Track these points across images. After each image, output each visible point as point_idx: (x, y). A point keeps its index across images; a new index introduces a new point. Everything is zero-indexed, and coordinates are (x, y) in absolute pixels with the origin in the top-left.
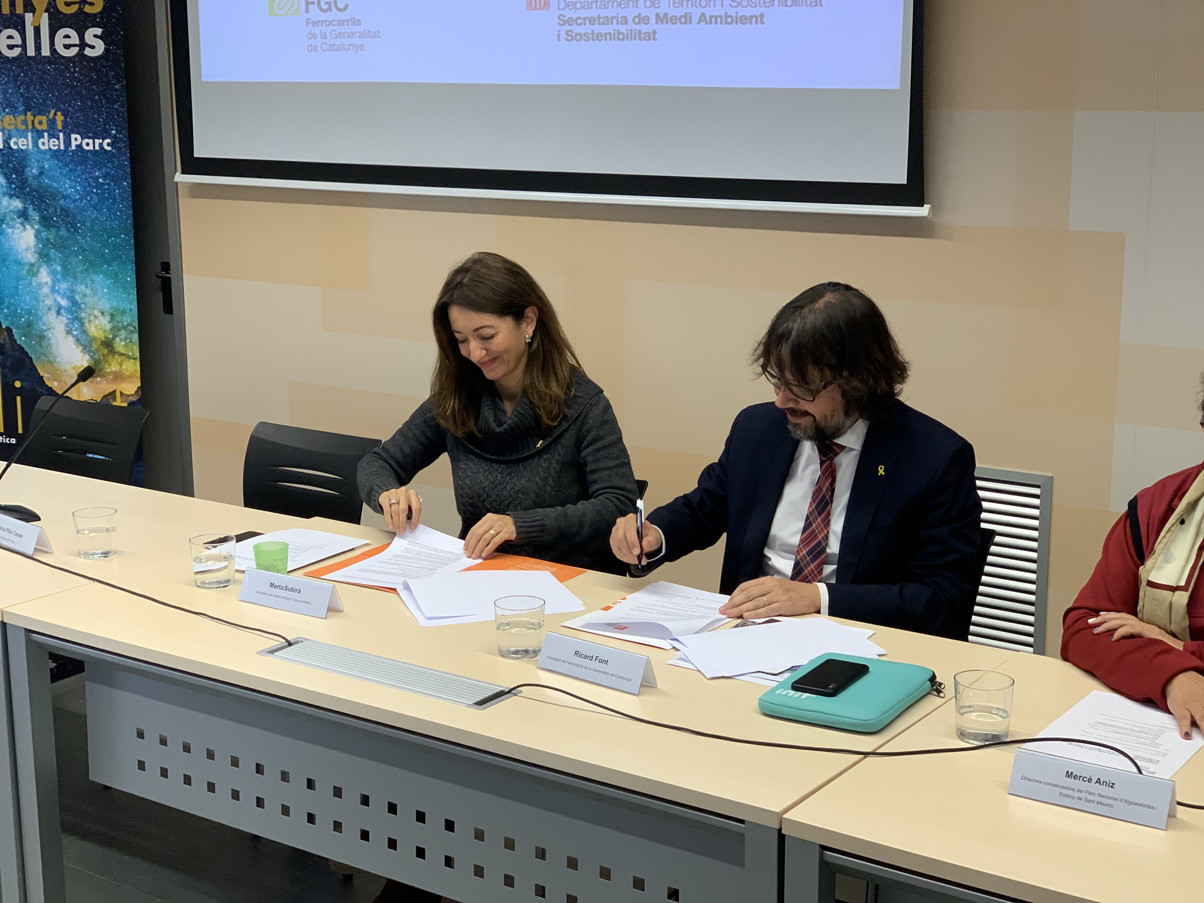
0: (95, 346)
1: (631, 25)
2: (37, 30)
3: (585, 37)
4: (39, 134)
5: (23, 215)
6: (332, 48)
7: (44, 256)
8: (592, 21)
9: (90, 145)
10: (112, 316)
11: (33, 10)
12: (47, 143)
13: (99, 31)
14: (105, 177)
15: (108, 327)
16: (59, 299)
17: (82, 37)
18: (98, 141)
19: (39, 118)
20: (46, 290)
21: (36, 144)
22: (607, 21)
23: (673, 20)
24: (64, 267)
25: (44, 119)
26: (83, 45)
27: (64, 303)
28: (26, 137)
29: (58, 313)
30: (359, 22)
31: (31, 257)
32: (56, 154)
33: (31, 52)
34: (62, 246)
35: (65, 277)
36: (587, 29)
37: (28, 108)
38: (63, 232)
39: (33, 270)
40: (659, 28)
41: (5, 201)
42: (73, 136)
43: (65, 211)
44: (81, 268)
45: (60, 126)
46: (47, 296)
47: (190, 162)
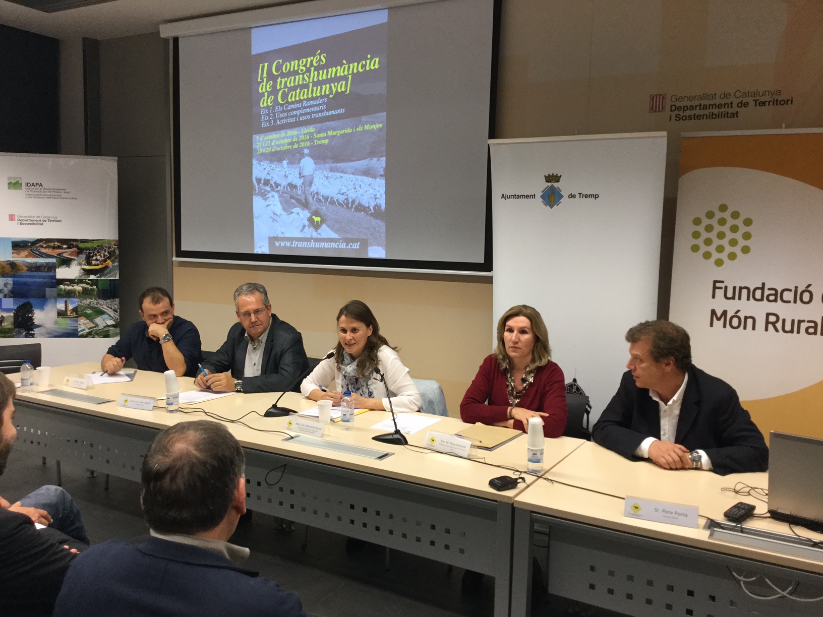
47: (181, 253)
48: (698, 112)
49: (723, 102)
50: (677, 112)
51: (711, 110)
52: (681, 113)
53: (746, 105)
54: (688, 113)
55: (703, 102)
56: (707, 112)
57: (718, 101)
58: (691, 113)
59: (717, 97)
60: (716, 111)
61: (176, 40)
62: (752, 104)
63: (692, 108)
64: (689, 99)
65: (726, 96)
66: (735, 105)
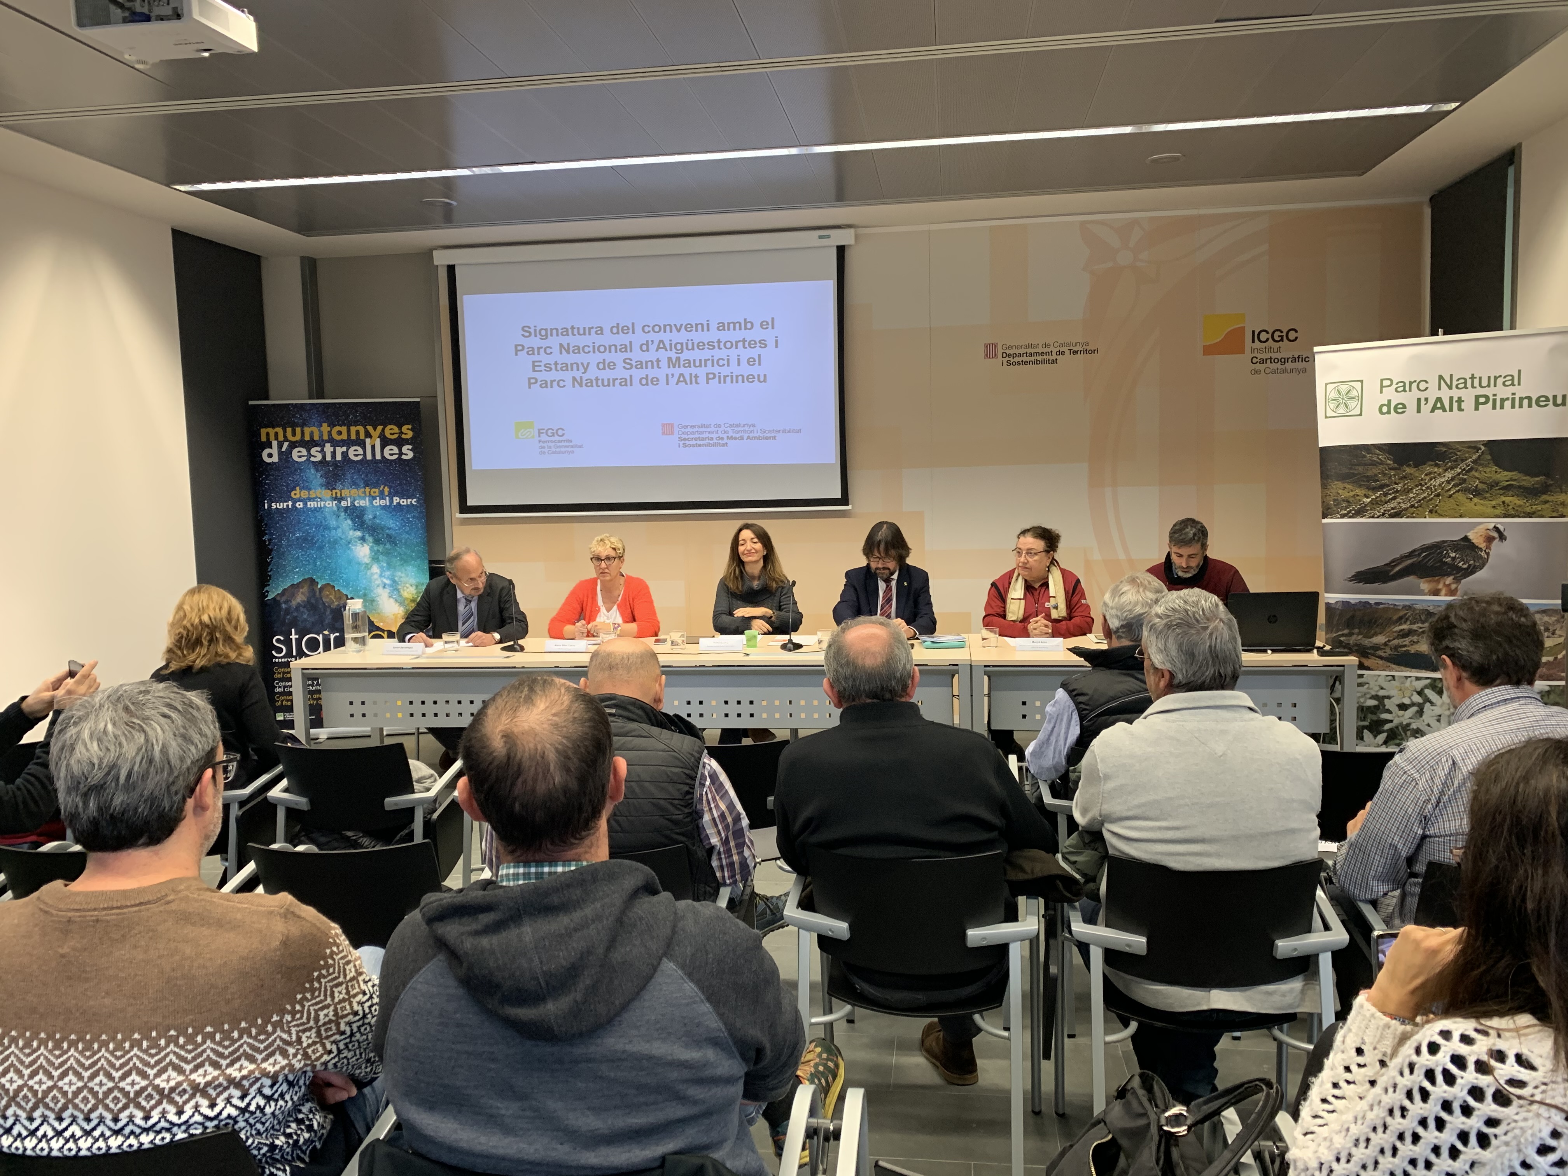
0: (406, 602)
1: (715, 441)
2: (373, 447)
3: (693, 446)
4: (374, 498)
5: (363, 539)
6: (554, 453)
7: (375, 558)
8: (696, 439)
9: (404, 502)
10: (417, 586)
11: (371, 437)
12: (377, 502)
13: (410, 447)
14: (413, 517)
15: (415, 592)
16: (385, 580)
17: (400, 450)
18: (409, 500)
19: (373, 490)
20: (376, 576)
21: (371, 503)
22: (703, 439)
23: (735, 439)
24: (388, 564)
25: (377, 490)
26: (401, 453)
27: (388, 582)
28: (365, 500)
29: (384, 587)
30: (571, 441)
31: (367, 560)
32: (384, 508)
33: (369, 457)
34: (387, 553)
35: (388, 569)
36: (694, 442)
37: (367, 485)
38: (388, 546)
39: (368, 567)
40: (729, 442)
41: (351, 532)
42: (395, 498)
43: (389, 536)
44: (399, 563)
45: (386, 493)
46: (376, 579)
47: (464, 508)
48: (1025, 359)
49: (1045, 350)
50: (1007, 358)
51: (1035, 358)
52: (1011, 359)
53: (1063, 353)
54: (1017, 359)
55: (1029, 351)
56: (1032, 359)
57: (1040, 350)
58: (1020, 359)
59: (1040, 346)
60: (1040, 358)
61: (451, 269)
62: (1067, 352)
63: (1020, 355)
64: (1017, 347)
65: (1046, 345)
66: (1054, 353)
